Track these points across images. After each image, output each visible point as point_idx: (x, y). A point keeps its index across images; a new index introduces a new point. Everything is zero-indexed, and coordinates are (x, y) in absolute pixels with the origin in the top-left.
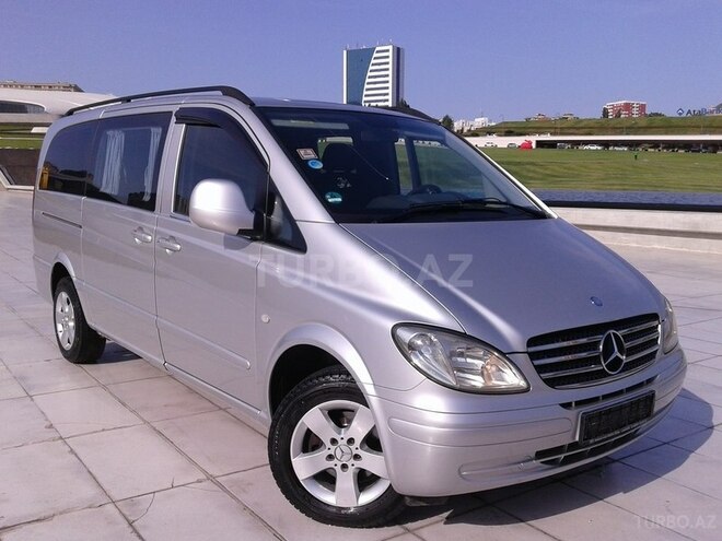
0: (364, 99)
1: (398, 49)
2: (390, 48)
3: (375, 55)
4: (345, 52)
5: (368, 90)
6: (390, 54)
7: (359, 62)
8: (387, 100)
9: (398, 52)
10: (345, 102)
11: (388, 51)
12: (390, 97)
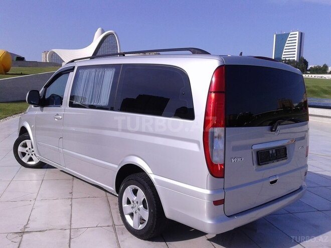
0: (283, 56)
1: (302, 33)
2: (297, 33)
3: (290, 36)
4: (275, 35)
5: (285, 52)
6: (297, 35)
7: (282, 40)
8: (294, 57)
9: (301, 35)
10: (273, 58)
11: (296, 34)
12: (296, 56)
